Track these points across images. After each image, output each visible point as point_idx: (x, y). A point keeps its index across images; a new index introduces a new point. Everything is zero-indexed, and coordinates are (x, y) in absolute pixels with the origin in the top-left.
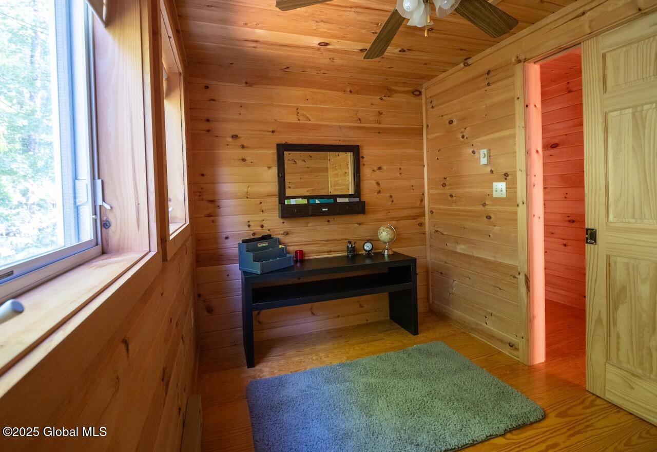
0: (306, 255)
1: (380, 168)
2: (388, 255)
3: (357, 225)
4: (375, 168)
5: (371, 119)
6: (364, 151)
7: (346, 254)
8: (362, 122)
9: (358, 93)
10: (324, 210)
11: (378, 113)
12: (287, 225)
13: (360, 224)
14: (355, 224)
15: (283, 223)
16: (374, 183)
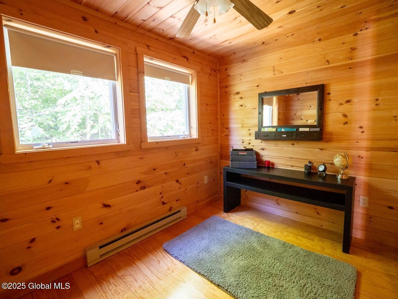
0: (275, 165)
1: (348, 101)
2: (342, 179)
3: (319, 150)
4: (343, 101)
5: (341, 57)
6: (330, 88)
7: (304, 170)
8: (330, 63)
9: (327, 38)
10: (283, 136)
11: (350, 49)
12: (264, 144)
13: (322, 149)
14: (318, 148)
15: (261, 142)
16: (340, 115)
